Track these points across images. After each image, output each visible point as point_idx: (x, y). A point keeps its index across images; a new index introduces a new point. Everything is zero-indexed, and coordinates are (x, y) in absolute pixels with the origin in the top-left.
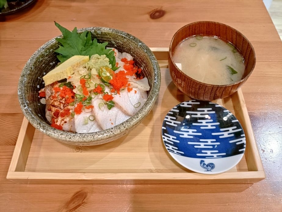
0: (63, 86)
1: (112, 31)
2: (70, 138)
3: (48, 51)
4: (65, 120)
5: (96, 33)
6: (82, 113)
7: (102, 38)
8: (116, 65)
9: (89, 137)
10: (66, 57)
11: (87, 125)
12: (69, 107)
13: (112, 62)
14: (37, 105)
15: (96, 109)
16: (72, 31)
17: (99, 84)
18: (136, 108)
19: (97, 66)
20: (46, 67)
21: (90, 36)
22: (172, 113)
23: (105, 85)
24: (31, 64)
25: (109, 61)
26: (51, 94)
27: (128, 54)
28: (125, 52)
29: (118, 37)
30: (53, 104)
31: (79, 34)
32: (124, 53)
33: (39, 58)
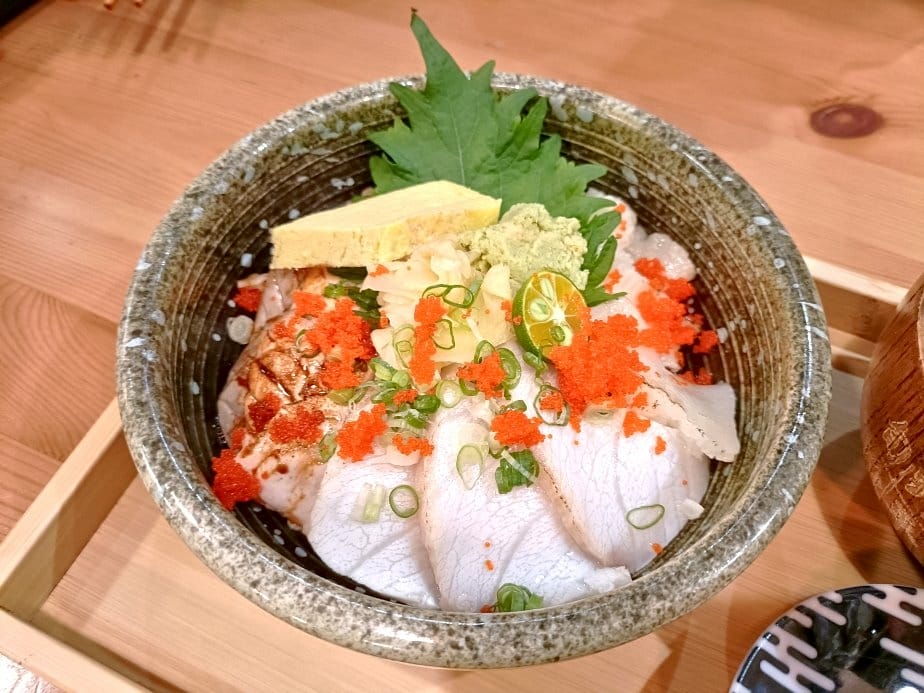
0: (342, 298)
1: (645, 121)
2: (255, 584)
3: (340, 124)
4: (285, 459)
5: (572, 112)
6: (368, 456)
7: (588, 139)
8: (607, 281)
9: (346, 620)
10: (405, 176)
11: (369, 529)
12: (327, 405)
13: (597, 264)
14: (206, 338)
15: (440, 465)
16: (471, 73)
17: (500, 348)
18: (634, 530)
19: (520, 261)
20: (312, 188)
21: (538, 116)
22: (807, 622)
23: (527, 361)
24: (246, 158)
25: (584, 256)
26: (282, 309)
27: (676, 247)
28: (666, 232)
29: (661, 158)
30: (265, 362)
31: (495, 95)
32: (660, 239)
33: (289, 142)
